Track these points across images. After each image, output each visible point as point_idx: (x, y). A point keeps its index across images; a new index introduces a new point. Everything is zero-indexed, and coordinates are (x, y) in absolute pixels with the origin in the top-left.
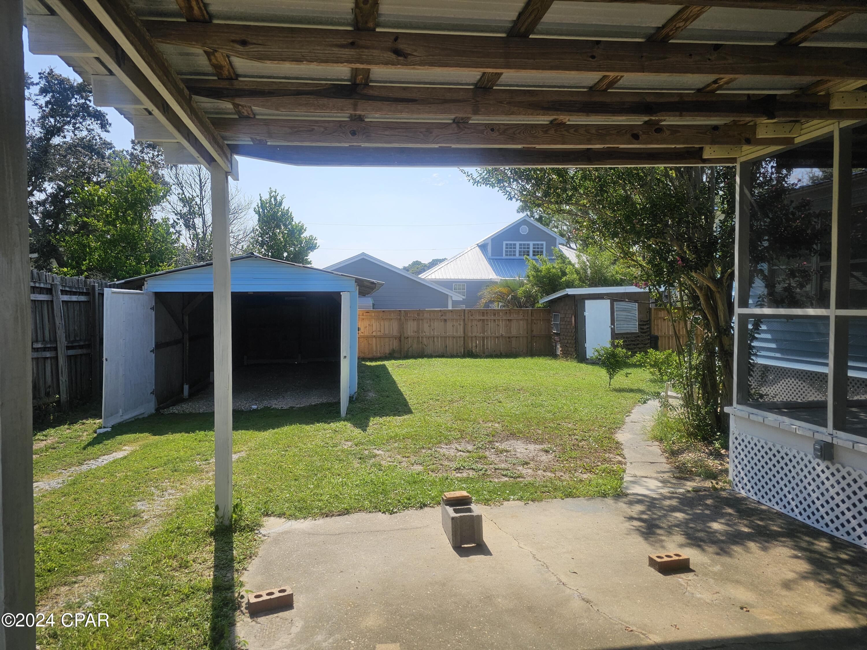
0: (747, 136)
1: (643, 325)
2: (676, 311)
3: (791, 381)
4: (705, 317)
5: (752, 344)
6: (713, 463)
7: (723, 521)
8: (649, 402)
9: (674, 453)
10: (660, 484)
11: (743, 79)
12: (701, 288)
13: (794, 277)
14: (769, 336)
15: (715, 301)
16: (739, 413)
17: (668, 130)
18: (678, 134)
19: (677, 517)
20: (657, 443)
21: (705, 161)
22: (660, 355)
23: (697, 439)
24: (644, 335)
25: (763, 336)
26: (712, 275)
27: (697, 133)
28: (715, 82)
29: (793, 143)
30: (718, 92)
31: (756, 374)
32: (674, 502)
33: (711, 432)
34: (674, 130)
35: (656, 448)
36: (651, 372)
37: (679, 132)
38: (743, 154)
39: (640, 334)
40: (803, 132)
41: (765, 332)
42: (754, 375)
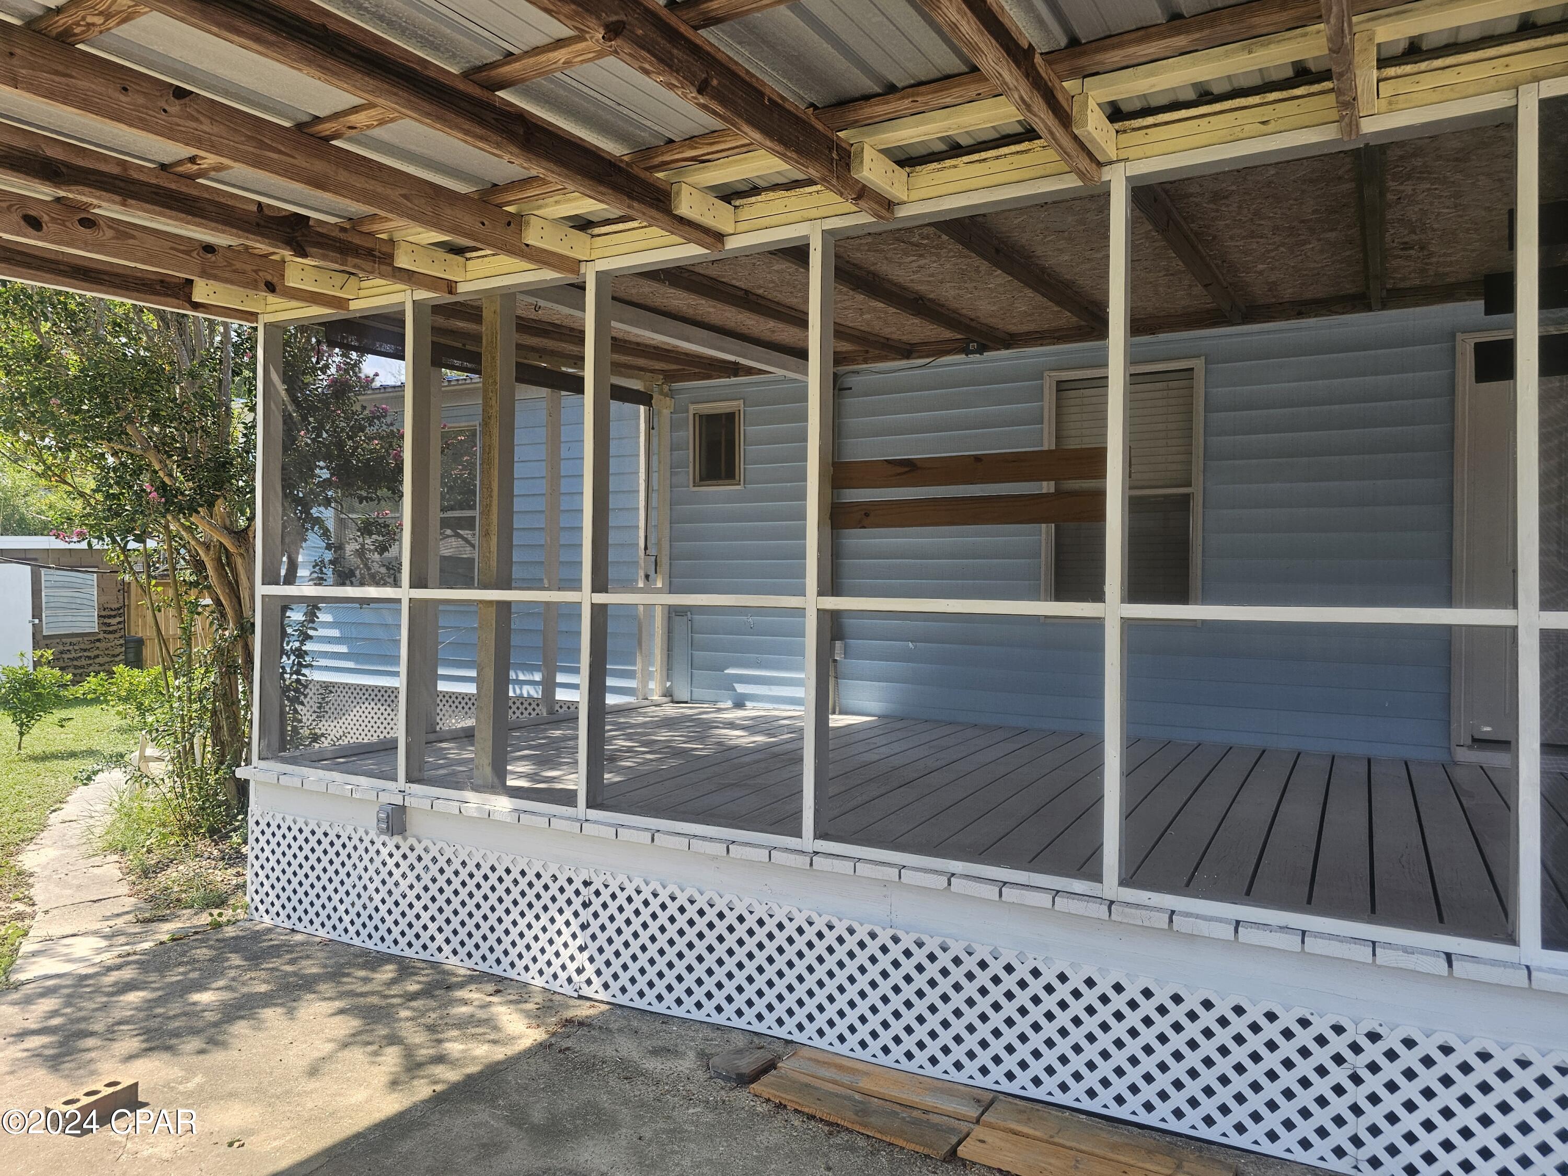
0: (269, 278)
1: (110, 617)
2: (160, 589)
3: (370, 708)
4: (218, 602)
5: (304, 648)
6: (222, 877)
7: (221, 983)
8: (99, 777)
9: (146, 873)
10: (103, 943)
11: (241, 171)
12: (206, 546)
13: (370, 534)
14: (335, 633)
15: (234, 570)
16: (261, 776)
17: (110, 227)
18: (131, 241)
19: (129, 1003)
20: (116, 857)
21: (196, 306)
22: (141, 678)
23: (198, 834)
24: (111, 636)
25: (322, 632)
26: (228, 523)
27: (172, 248)
28: (193, 160)
29: (347, 309)
30: (200, 181)
31: (311, 699)
32: (127, 974)
33: (227, 816)
34: (123, 231)
35: (111, 868)
36: (119, 713)
37: (133, 237)
38: (269, 309)
39: (101, 636)
40: (362, 293)
41: (326, 625)
42: (305, 702)
